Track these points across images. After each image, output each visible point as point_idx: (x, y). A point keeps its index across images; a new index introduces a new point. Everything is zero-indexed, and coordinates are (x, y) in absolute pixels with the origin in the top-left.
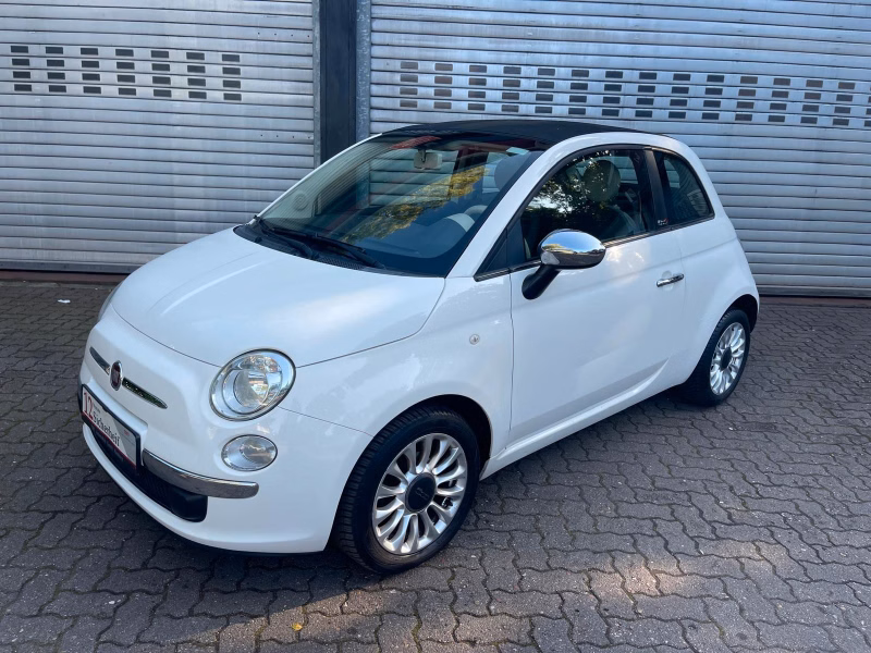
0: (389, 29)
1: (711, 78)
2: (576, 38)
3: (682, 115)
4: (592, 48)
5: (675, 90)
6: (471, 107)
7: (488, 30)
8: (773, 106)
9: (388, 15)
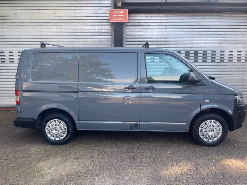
0: (130, 44)
1: (212, 52)
2: (177, 44)
3: (206, 61)
4: (181, 46)
5: (203, 55)
6: (151, 61)
7: (155, 43)
8: (229, 58)
9: (130, 41)
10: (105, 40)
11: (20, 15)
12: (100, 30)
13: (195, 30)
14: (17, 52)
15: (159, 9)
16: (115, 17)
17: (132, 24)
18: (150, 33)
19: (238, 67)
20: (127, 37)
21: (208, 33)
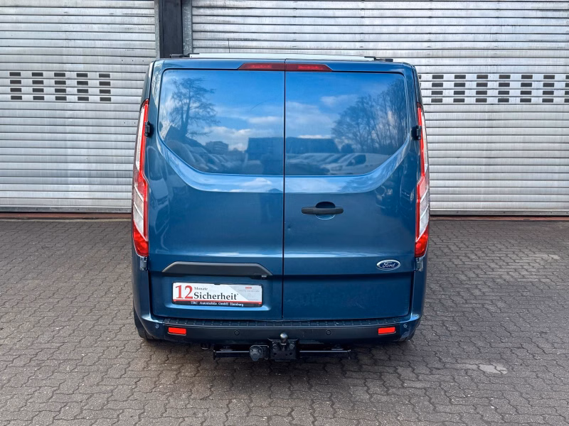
8: (456, 93)
10: (141, 45)
12: (127, 19)
13: (367, 21)
17: (207, 3)
18: (254, 28)
19: (479, 115)
20: (196, 36)
21: (402, 29)
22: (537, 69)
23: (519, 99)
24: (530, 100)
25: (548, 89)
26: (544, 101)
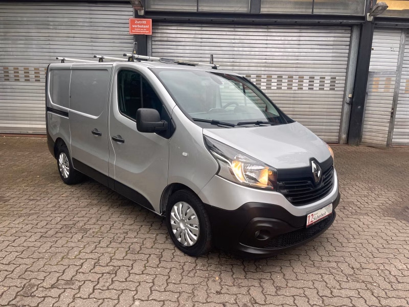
1: (257, 77)
8: (278, 84)
11: (26, 23)
12: (121, 45)
13: (236, 49)
14: (22, 68)
15: (189, 20)
16: (136, 28)
17: (159, 39)
18: (181, 51)
19: (289, 95)
20: (153, 54)
21: (253, 53)
22: (317, 74)
23: (307, 88)
24: (313, 89)
25: (322, 83)
26: (320, 89)
